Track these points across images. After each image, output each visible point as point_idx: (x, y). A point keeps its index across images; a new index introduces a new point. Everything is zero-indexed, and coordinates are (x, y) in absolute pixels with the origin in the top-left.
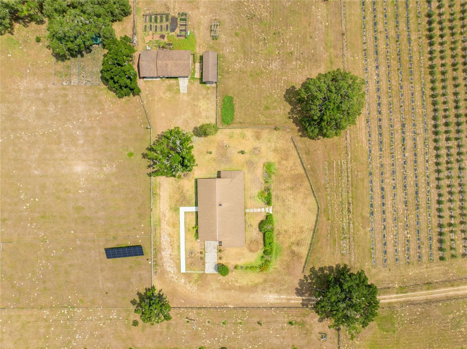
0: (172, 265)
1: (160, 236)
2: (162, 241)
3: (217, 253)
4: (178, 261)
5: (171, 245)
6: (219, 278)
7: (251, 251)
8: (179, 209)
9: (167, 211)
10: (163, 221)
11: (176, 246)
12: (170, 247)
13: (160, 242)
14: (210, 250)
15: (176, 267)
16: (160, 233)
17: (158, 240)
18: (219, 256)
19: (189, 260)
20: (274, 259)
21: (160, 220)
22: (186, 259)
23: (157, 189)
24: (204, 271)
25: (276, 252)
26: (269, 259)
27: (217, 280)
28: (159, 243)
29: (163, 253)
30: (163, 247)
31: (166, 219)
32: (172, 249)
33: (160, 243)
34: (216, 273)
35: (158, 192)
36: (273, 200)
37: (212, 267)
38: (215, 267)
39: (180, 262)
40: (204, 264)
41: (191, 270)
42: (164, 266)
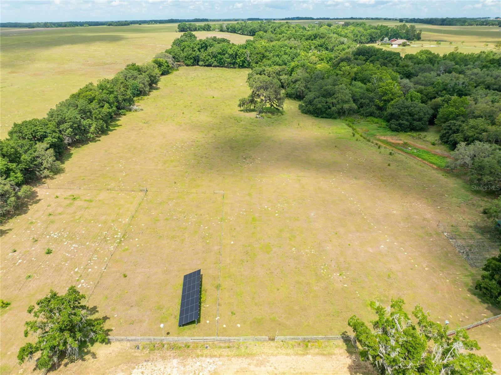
1: (215, 356)
2: (203, 359)
10: (249, 360)
13: (202, 356)
16: (220, 356)
17: (206, 352)
21: (250, 355)
23: (317, 350)
28: (200, 353)
30: (190, 360)
31: (252, 368)
35: (312, 351)
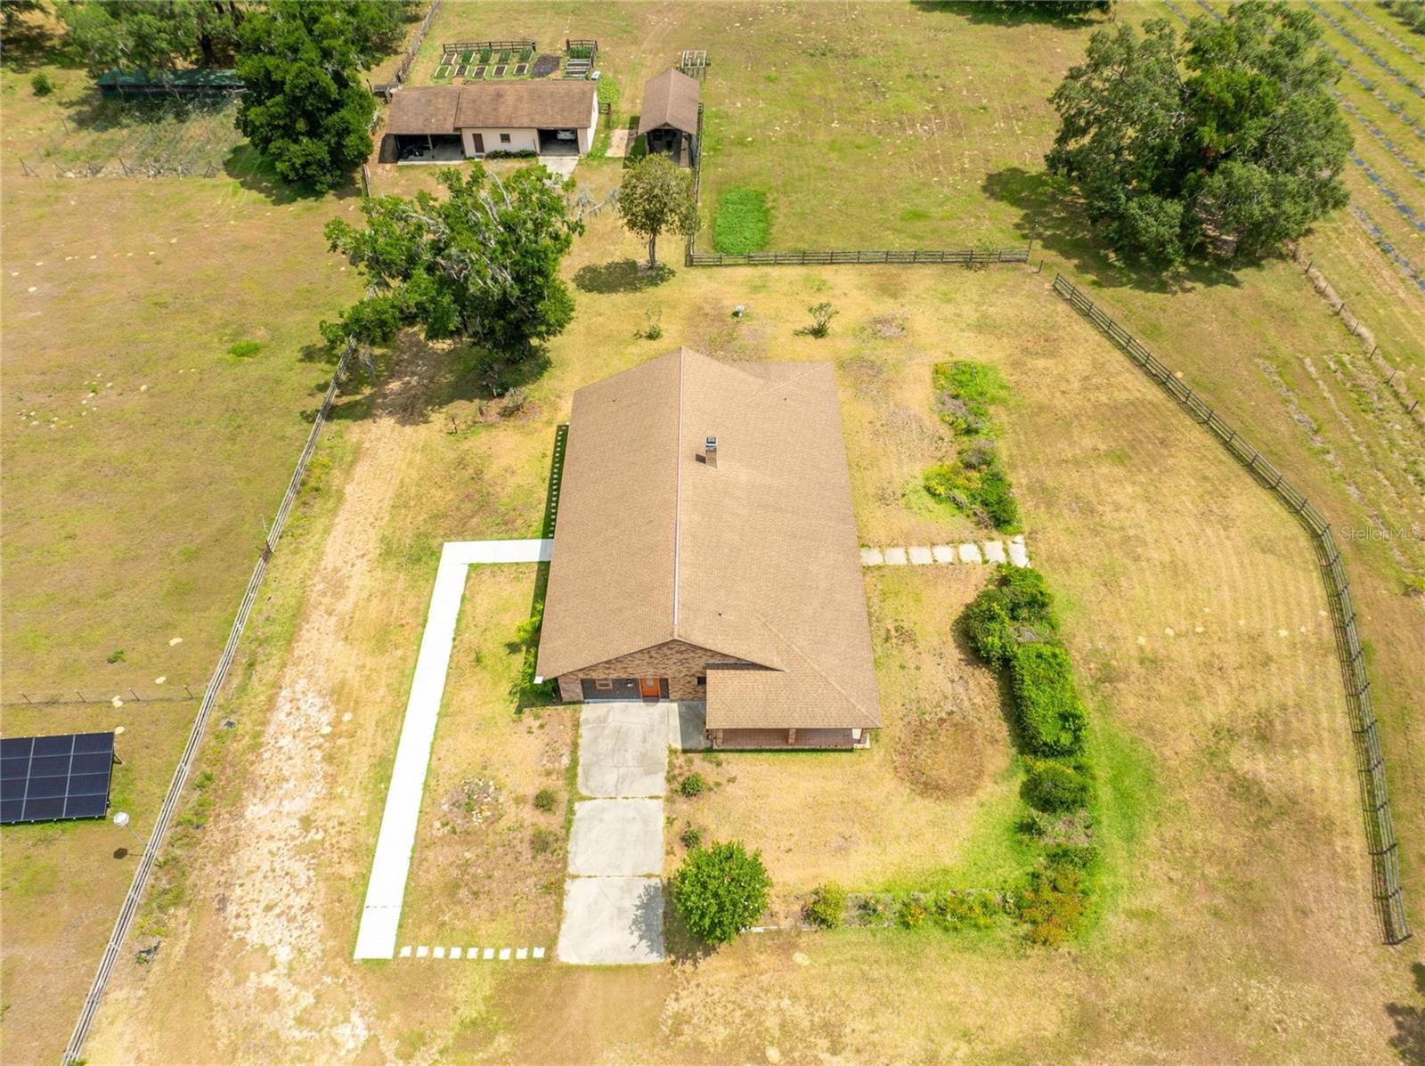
0: (299, 901)
1: (272, 698)
2: (271, 729)
3: (670, 800)
4: (349, 869)
5: (329, 758)
6: (672, 1007)
7: (928, 787)
8: (436, 554)
9: (362, 565)
11: (360, 762)
12: (320, 768)
13: (257, 735)
14: (611, 778)
15: (328, 916)
17: (245, 725)
18: (679, 826)
19: (441, 857)
20: (1117, 843)
21: (299, 614)
22: (422, 845)
23: (337, 473)
24: (551, 943)
25: (1123, 796)
26: (1082, 843)
27: (654, 1026)
28: (247, 740)
29: (254, 810)
30: (266, 767)
31: (344, 606)
32: (332, 779)
33: (255, 747)
34: (654, 959)
35: (336, 482)
36: (1024, 508)
37: (621, 911)
38: (644, 906)
39: (365, 878)
40: (555, 888)
41: (443, 933)
42: (232, 909)
